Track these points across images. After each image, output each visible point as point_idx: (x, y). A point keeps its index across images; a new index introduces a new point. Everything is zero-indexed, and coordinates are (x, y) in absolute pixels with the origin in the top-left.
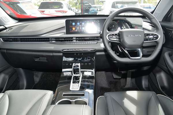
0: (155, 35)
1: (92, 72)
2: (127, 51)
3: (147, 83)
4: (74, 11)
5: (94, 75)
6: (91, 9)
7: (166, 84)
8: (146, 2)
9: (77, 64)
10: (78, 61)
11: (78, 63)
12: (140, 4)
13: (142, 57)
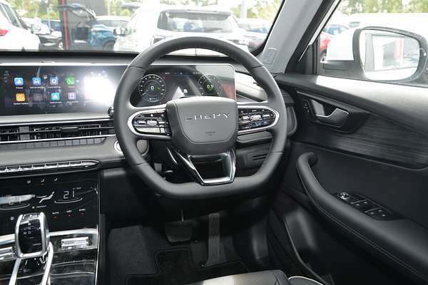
0: (267, 111)
1: (90, 236)
2: (193, 160)
3: (265, 247)
4: (36, 32)
5: (96, 246)
6: (96, 28)
7: (310, 241)
8: (254, 14)
9: (33, 217)
10: (40, 205)
11: (38, 211)
12: (237, 19)
13: (235, 176)
